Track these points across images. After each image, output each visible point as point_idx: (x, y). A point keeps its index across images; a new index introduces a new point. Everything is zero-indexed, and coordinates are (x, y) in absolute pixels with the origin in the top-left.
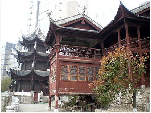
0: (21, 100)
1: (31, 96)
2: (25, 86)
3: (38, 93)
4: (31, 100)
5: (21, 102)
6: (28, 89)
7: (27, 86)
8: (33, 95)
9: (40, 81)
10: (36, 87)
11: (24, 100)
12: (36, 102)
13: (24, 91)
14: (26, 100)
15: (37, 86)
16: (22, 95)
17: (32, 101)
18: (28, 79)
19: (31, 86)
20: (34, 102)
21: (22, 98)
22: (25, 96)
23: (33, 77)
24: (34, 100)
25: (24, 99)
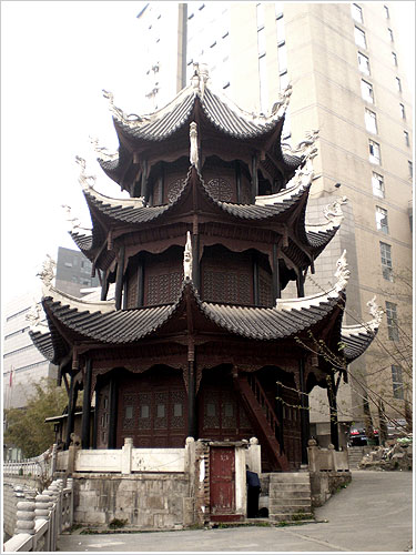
0: (121, 501)
1: (183, 478)
2: (145, 412)
3: (233, 448)
4: (186, 504)
5: (119, 516)
6: (163, 428)
7: (154, 412)
8: (202, 465)
9: (240, 372)
10: (211, 411)
11: (142, 502)
12: (227, 518)
13: (137, 445)
14: (154, 503)
15: (220, 409)
16: (126, 471)
17: (194, 513)
18: (161, 360)
19: (178, 410)
20: (213, 519)
21: (126, 487)
22: (143, 476)
23: (190, 343)
24: (210, 506)
25: (136, 496)
